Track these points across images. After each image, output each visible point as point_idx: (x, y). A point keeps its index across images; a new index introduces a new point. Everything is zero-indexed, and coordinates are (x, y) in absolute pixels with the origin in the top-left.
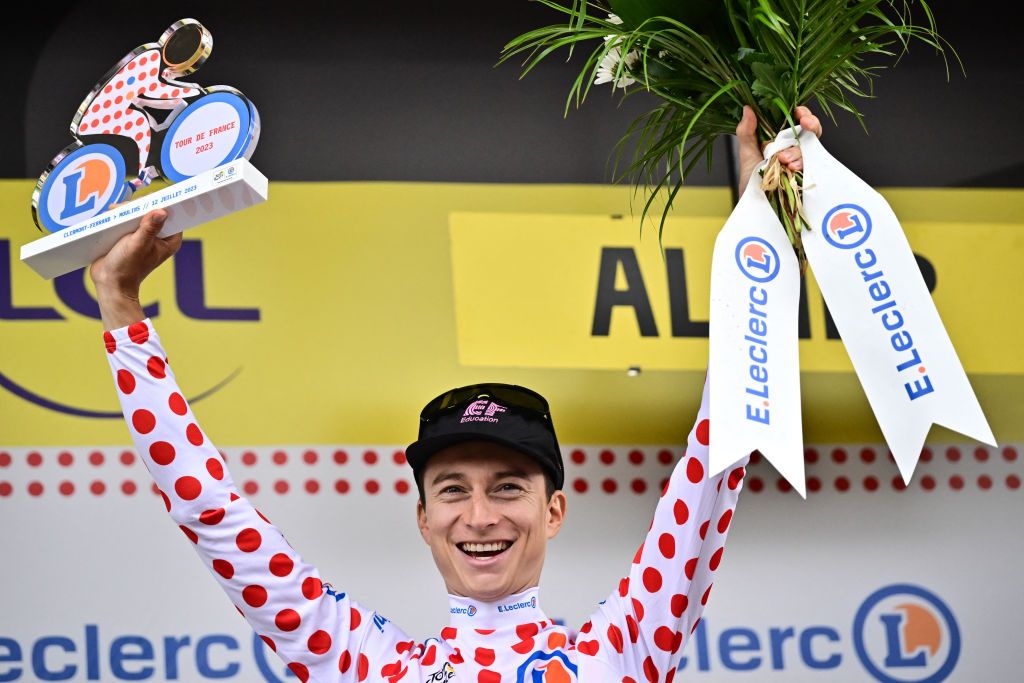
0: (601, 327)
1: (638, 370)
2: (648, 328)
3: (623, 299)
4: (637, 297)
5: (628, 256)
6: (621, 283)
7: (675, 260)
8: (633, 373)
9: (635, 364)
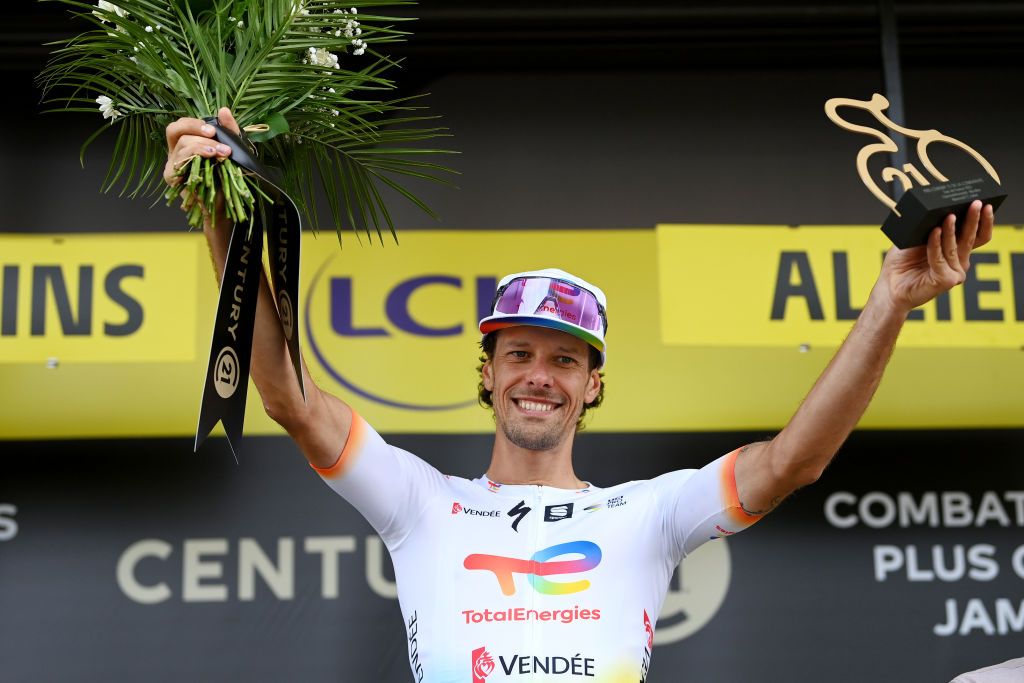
0: (778, 312)
1: (808, 347)
2: (816, 313)
3: (796, 291)
4: (809, 290)
5: (801, 259)
6: (795, 279)
7: (840, 261)
8: (803, 351)
9: (806, 341)
